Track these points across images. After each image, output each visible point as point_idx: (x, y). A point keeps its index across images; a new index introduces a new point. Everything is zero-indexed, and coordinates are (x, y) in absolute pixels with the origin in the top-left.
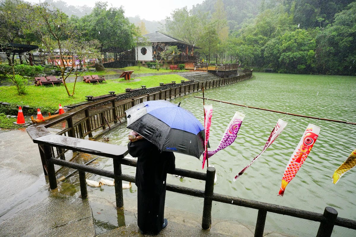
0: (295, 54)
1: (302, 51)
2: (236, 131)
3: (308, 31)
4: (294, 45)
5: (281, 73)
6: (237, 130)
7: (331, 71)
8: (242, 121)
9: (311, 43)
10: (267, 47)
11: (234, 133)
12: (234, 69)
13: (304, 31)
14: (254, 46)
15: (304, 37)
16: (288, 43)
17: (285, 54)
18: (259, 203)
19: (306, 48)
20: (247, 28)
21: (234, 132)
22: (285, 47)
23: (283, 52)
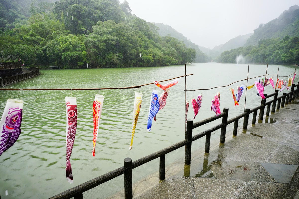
0: (73, 53)
1: (78, 51)
2: (18, 125)
3: (77, 37)
4: (70, 47)
5: (66, 69)
6: (19, 122)
7: (99, 65)
8: (22, 108)
9: (82, 46)
10: (47, 47)
11: (16, 127)
12: (17, 68)
13: (75, 36)
14: (34, 46)
15: (76, 41)
16: (65, 45)
17: (65, 54)
18: (72, 190)
19: (80, 49)
20: (21, 28)
21: (16, 125)
22: (63, 48)
23: (63, 52)
